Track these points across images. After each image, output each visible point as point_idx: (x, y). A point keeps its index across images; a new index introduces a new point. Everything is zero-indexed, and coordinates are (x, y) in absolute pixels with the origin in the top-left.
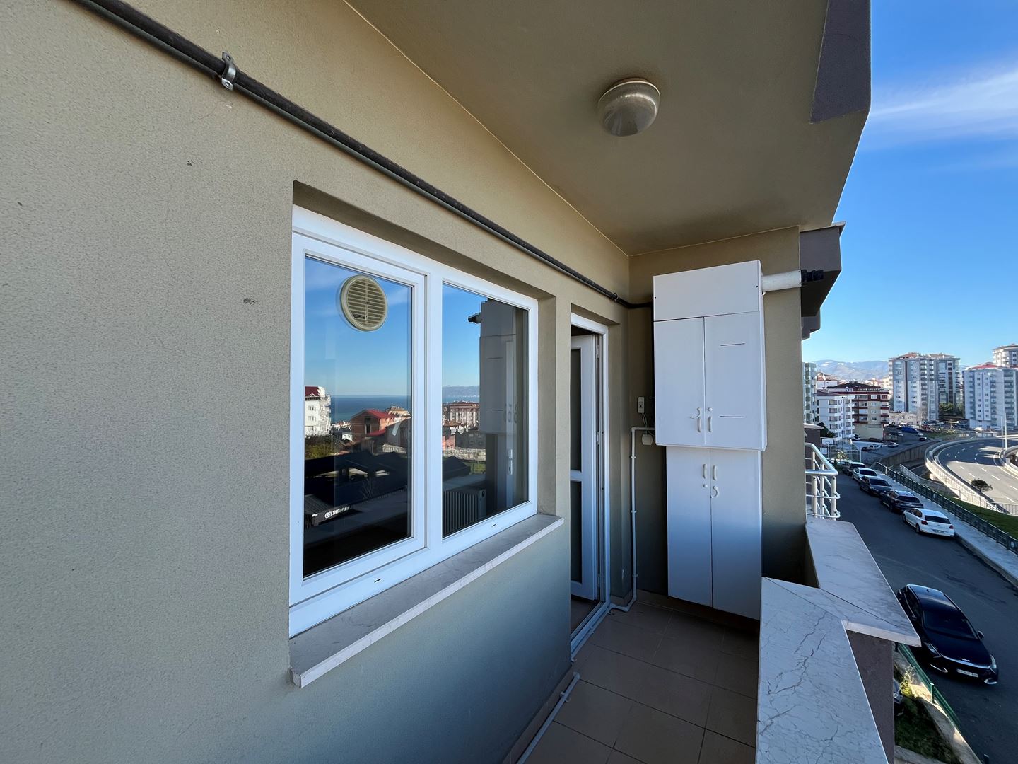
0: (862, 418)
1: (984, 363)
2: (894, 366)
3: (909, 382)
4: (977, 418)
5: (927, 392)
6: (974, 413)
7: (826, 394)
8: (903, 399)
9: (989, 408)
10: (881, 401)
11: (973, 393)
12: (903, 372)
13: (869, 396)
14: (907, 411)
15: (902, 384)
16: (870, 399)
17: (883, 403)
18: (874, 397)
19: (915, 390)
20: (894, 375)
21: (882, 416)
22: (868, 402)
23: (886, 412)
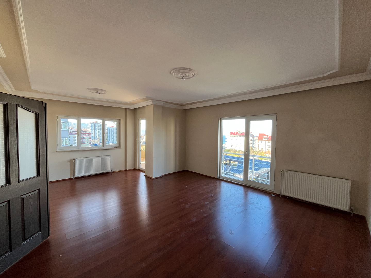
0: (84, 142)
1: (112, 126)
2: (91, 125)
3: (95, 130)
4: (110, 141)
5: (100, 133)
6: (110, 139)
7: (72, 134)
8: (94, 136)
9: (113, 138)
10: (89, 136)
11: (110, 134)
12: (94, 127)
13: (86, 135)
14: (95, 139)
15: (93, 131)
16: (86, 136)
17: (90, 137)
18: (87, 135)
19: (97, 133)
20: (91, 128)
21: (89, 141)
22: (85, 137)
23: (91, 139)
